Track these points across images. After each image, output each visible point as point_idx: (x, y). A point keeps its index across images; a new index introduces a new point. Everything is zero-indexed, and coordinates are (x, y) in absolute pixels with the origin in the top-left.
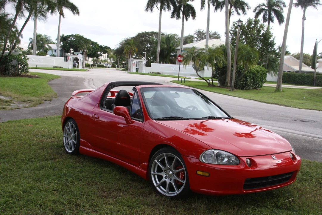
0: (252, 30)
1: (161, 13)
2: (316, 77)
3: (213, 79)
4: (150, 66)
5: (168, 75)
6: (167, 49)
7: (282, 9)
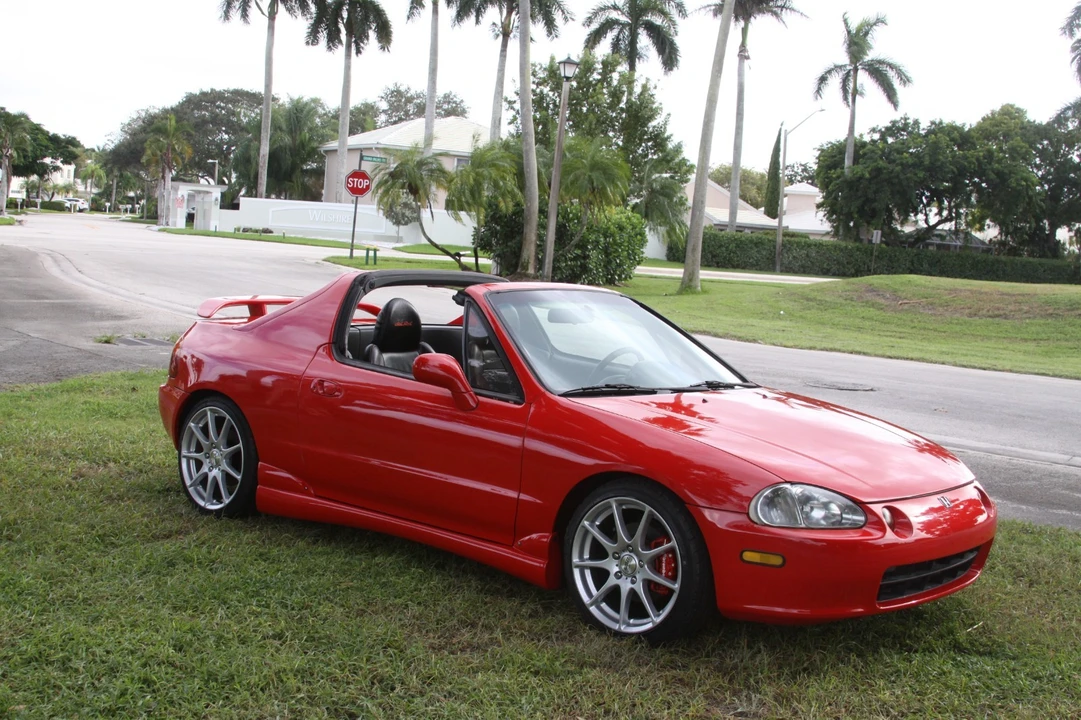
0: (594, 90)
1: (271, 27)
2: (784, 245)
3: (480, 253)
4: (236, 207)
5: (300, 236)
6: (290, 149)
7: (674, 23)
